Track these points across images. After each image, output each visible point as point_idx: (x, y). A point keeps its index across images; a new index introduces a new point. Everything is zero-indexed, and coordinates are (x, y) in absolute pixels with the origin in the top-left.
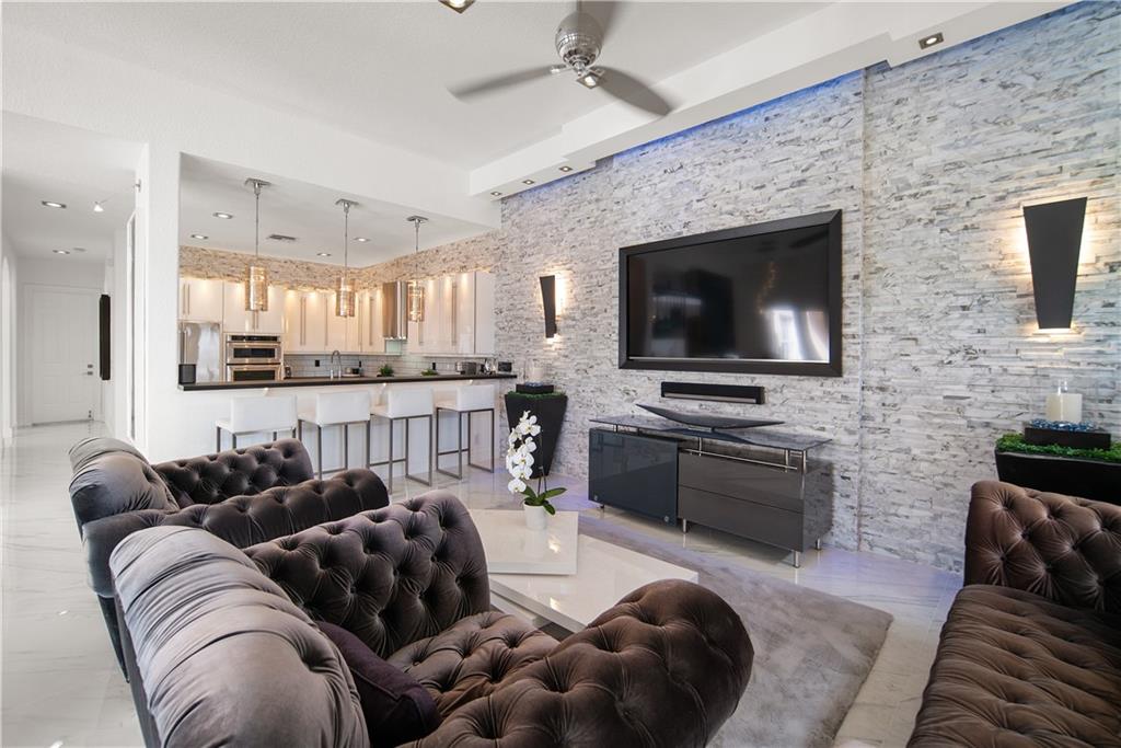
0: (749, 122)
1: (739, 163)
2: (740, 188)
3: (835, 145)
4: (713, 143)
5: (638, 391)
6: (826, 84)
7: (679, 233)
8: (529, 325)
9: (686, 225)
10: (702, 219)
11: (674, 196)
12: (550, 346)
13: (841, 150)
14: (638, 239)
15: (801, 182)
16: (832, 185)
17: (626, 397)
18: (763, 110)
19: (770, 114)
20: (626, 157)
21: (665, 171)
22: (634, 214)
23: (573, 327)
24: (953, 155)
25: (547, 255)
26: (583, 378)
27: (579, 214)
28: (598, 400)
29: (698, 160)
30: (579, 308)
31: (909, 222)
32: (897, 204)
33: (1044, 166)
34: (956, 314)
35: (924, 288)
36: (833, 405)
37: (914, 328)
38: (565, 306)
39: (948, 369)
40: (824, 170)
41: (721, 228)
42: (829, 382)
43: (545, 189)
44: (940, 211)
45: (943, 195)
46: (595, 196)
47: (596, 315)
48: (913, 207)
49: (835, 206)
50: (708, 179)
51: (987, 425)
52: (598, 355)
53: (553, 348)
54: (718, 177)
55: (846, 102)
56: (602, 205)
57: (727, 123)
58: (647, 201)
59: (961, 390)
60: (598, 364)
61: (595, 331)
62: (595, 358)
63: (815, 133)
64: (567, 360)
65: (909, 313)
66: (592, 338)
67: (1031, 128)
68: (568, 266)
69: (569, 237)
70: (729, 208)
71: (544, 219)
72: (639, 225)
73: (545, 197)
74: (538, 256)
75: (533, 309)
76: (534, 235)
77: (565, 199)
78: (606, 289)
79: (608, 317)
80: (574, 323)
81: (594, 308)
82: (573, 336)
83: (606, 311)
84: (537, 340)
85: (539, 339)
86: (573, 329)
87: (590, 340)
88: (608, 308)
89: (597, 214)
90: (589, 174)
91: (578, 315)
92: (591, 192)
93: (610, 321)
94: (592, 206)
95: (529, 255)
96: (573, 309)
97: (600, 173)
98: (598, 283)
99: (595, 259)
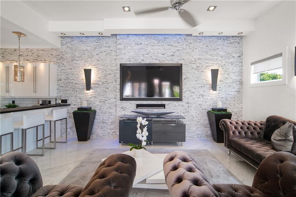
0: (160, 37)
1: (158, 47)
2: (158, 53)
3: (180, 49)
4: (150, 40)
5: (127, 107)
6: (179, 35)
7: (141, 62)
8: (77, 86)
9: (143, 60)
10: (147, 60)
11: (139, 51)
12: (88, 93)
13: (181, 50)
14: (126, 62)
15: (173, 55)
16: (180, 58)
17: (122, 109)
18: (164, 36)
19: (166, 37)
20: (122, 36)
21: (136, 44)
22: (125, 54)
23: (99, 87)
24: (200, 57)
25: (86, 62)
26: (103, 104)
27: (101, 50)
28: (109, 111)
29: (146, 43)
30: (101, 81)
31: (192, 69)
32: (190, 64)
33: (212, 62)
34: (200, 88)
35: (195, 82)
36: (180, 107)
37: (193, 90)
38: (94, 80)
39: (199, 99)
40: (178, 54)
41: (153, 63)
42: (179, 102)
43: (85, 38)
44: (197, 67)
45: (198, 64)
46: (108, 45)
47: (108, 84)
48: (193, 65)
49: (180, 62)
50: (149, 49)
51: (205, 109)
52: (109, 96)
53: (89, 94)
54: (152, 49)
55: (182, 40)
56: (111, 49)
57: (155, 36)
58: (130, 51)
59: (201, 103)
60: (109, 99)
61: (108, 89)
62: (108, 98)
63: (176, 45)
64: (96, 98)
65: (192, 87)
66: (106, 91)
67: (210, 55)
68: (96, 66)
69: (97, 57)
70: (155, 58)
71: (84, 48)
72: (127, 57)
73: (84, 41)
74: (81, 61)
75: (79, 80)
76: (79, 53)
77: (94, 43)
78: (112, 76)
79: (113, 85)
80: (98, 86)
81: (107, 81)
82: (98, 90)
83: (112, 82)
84: (81, 91)
85: (82, 91)
86: (98, 88)
87: (106, 92)
88: (113, 82)
89: (109, 51)
90: (106, 37)
91: (100, 83)
92: (106, 44)
93: (114, 86)
94: (106, 48)
95: (76, 60)
96: (98, 81)
97: (110, 38)
98: (109, 73)
99: (108, 65)
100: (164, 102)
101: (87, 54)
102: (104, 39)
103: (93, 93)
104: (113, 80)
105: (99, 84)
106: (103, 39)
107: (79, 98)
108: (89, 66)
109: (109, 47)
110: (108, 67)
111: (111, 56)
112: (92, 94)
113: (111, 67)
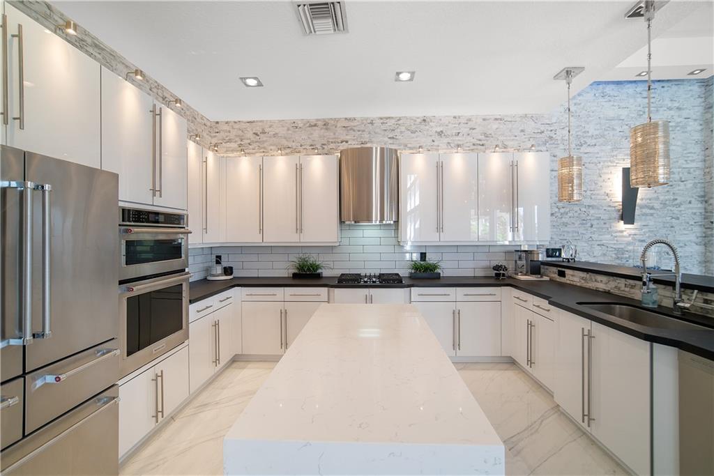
8: (592, 212)
12: (622, 232)
23: (652, 215)
25: (616, 149)
30: (657, 198)
43: (613, 86)
46: (676, 104)
47: (680, 205)
52: (681, 239)
53: (625, 234)
56: (685, 113)
60: (681, 247)
61: (678, 219)
66: (674, 225)
71: (611, 114)
73: (612, 93)
74: (604, 148)
75: (599, 197)
76: (598, 127)
77: (639, 100)
78: (689, 184)
79: (692, 208)
80: (652, 211)
81: (676, 199)
82: (651, 223)
83: (690, 202)
84: (605, 226)
85: (607, 226)
86: (651, 217)
87: (672, 227)
88: (693, 200)
89: (679, 120)
90: (670, 84)
91: (657, 205)
92: (672, 100)
93: (694, 211)
94: (672, 113)
95: (589, 145)
96: (650, 199)
98: (681, 178)
99: (676, 158)
101: (619, 129)
102: (666, 89)
103: (637, 232)
104: (692, 197)
105: (652, 208)
106: (663, 87)
107: (599, 245)
108: (624, 160)
109: (679, 109)
110: (677, 162)
111: (686, 132)
112: (633, 232)
113: (686, 161)
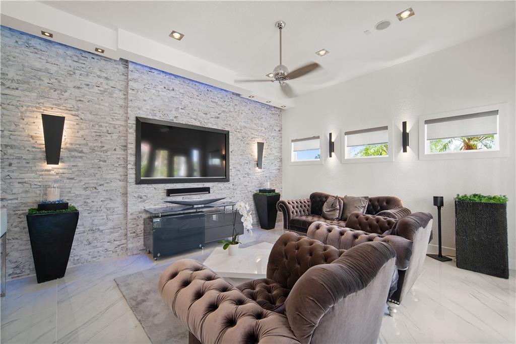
0: (202, 87)
1: (198, 101)
2: (199, 111)
3: (226, 110)
4: (188, 87)
5: (149, 195)
6: (225, 90)
7: (173, 120)
9: (176, 117)
10: (182, 117)
11: (169, 101)
12: (49, 171)
13: (227, 113)
14: (148, 115)
15: (218, 118)
16: (225, 122)
17: (140, 200)
18: (206, 86)
19: (210, 89)
20: (138, 67)
21: (165, 88)
22: (145, 100)
23: (81, 157)
24: (245, 125)
25: (43, 97)
26: (92, 193)
27: (88, 80)
28: (108, 206)
29: (182, 91)
30: (87, 145)
31: (238, 139)
32: (235, 133)
33: (257, 133)
34: (246, 164)
35: (240, 157)
36: (226, 191)
37: (239, 168)
38: (68, 140)
39: (245, 179)
40: (224, 116)
41: (192, 124)
42: (225, 183)
44: (243, 137)
45: (243, 134)
46: (104, 75)
47: (106, 151)
48: (239, 135)
49: (227, 129)
50: (186, 101)
51: (251, 191)
52: (108, 177)
53: (52, 172)
54: (191, 103)
55: (228, 99)
56: (112, 84)
57: (194, 83)
58: (154, 97)
59: (246, 183)
60: (107, 183)
61: (105, 161)
62: (106, 179)
63: (221, 103)
64: (73, 181)
65: (238, 163)
66: (101, 166)
67: (255, 124)
68: (74, 113)
69: (77, 92)
70: (195, 117)
72: (148, 107)
73: (39, 47)
74: (27, 93)
75: (20, 138)
76: (19, 72)
77: (69, 62)
78: (115, 137)
79: (117, 154)
80: (80, 155)
81: (104, 147)
82: (80, 164)
83: (115, 150)
84: (27, 165)
85: (31, 165)
86: (80, 159)
87: (100, 168)
88: (117, 148)
89: (107, 87)
90: (99, 58)
91: (85, 150)
92: (100, 70)
93: (118, 156)
94: (101, 80)
95: (8, 88)
96: (80, 145)
97: (109, 63)
98: (108, 131)
99: (105, 115)
100: (206, 185)
101: (46, 81)
102: (95, 60)
103: (65, 171)
104: (117, 146)
105: (81, 152)
106: (93, 58)
107: (19, 183)
108: (52, 108)
109: (106, 78)
110: (105, 118)
111: (112, 97)
112: (61, 171)
113: (112, 119)
